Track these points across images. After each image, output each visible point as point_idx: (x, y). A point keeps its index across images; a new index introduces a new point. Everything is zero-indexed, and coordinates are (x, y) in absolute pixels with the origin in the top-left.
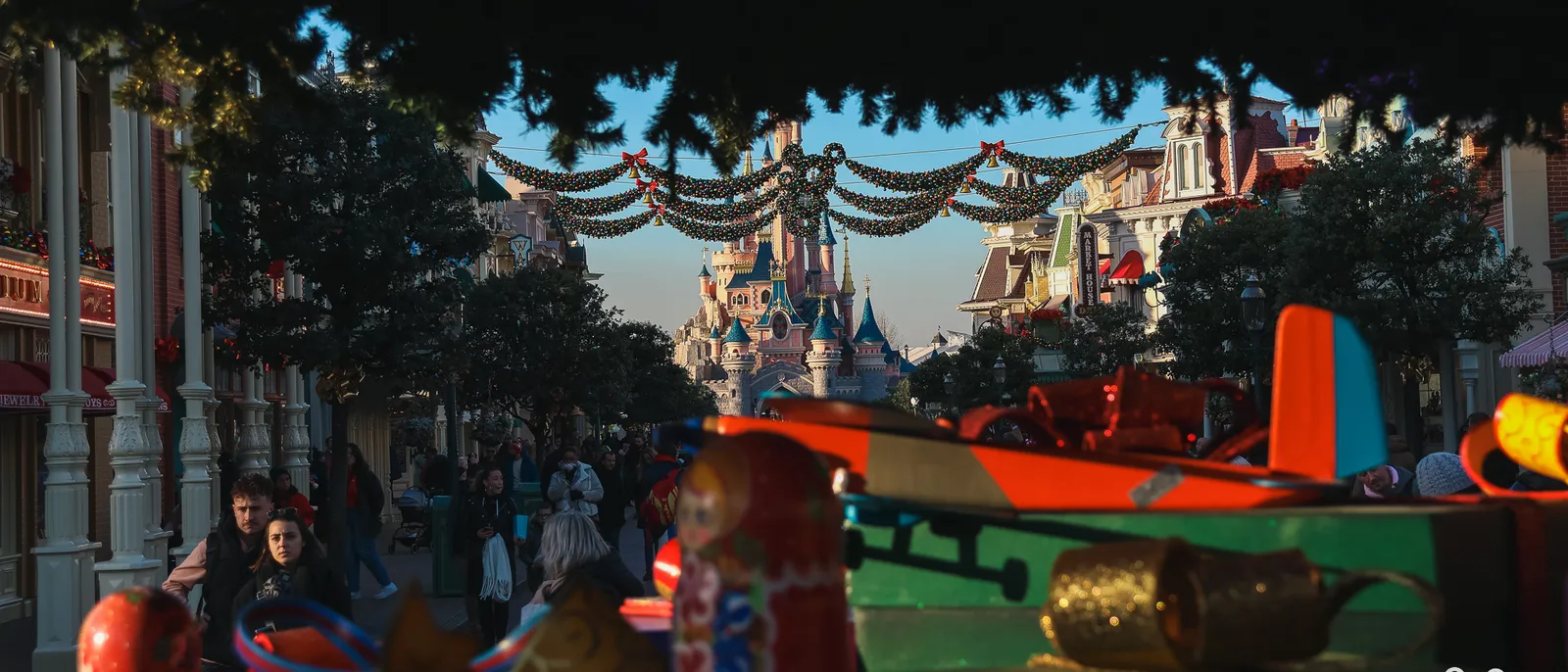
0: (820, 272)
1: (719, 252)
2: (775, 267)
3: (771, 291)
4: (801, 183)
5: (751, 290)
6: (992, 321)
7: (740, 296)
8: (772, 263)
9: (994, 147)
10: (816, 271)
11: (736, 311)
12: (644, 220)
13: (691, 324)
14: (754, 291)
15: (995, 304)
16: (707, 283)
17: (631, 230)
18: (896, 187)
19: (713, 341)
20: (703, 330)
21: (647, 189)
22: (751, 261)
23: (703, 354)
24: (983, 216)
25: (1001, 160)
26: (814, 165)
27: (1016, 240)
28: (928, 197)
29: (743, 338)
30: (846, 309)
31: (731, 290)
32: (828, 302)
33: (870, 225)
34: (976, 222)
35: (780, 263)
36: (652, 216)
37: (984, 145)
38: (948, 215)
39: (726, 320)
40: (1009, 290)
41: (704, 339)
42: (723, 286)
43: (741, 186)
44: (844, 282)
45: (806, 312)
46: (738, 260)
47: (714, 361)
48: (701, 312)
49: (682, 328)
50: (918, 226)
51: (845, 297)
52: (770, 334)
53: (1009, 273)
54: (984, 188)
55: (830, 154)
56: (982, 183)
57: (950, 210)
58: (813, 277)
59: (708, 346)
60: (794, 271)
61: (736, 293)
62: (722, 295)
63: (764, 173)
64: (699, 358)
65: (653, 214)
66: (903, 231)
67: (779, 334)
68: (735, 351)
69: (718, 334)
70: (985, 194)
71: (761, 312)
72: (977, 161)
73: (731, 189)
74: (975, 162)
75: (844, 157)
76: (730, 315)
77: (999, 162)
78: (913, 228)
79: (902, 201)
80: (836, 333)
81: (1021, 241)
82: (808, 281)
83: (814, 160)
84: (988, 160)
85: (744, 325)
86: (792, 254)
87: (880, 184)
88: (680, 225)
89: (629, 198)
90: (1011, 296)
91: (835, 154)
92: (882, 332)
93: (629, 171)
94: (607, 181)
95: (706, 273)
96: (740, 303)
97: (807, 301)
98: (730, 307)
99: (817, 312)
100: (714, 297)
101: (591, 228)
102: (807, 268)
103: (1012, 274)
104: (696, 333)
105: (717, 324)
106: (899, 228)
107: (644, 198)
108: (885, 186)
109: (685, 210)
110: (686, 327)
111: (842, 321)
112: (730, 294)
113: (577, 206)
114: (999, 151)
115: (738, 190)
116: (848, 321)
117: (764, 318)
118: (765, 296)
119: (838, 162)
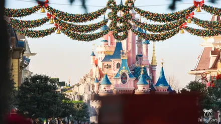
0: (142, 56)
1: (99, 46)
2: (123, 53)
3: (121, 63)
4: (115, 17)
5: (112, 62)
6: (202, 79)
7: (108, 65)
8: (121, 51)
9: (199, 3)
10: (140, 56)
11: (105, 71)
12: (52, 31)
13: (87, 76)
14: (114, 63)
15: (204, 71)
16: (94, 59)
17: (47, 35)
18: (156, 20)
19: (95, 84)
20: (91, 79)
21: (51, 18)
22: (113, 50)
23: (91, 89)
24: (199, 33)
25: (202, 9)
26: (121, 9)
27: (215, 44)
28: (172, 25)
29: (108, 82)
30: (152, 72)
31: (104, 62)
32: (145, 68)
33: (149, 36)
34: (196, 36)
35: (125, 52)
36: (56, 29)
38: (183, 33)
39: (101, 75)
40: (211, 66)
41: (92, 83)
42: (101, 60)
43: (89, 18)
44: (152, 61)
45: (135, 73)
46: (108, 49)
47: (96, 92)
48: (91, 71)
49: (83, 78)
50: (170, 37)
51: (152, 67)
52: (120, 82)
53: (211, 59)
54: (197, 21)
55: (127, 5)
56: (196, 19)
57: (184, 30)
58: (139, 58)
59: (93, 86)
60: (131, 55)
61: (106, 63)
62: (100, 64)
63: (99, 12)
64: (89, 91)
65: (56, 28)
66: (163, 39)
67: (124, 82)
68: (105, 88)
69: (98, 81)
70: (198, 24)
71: (116, 72)
72: (192, 9)
73: (85, 19)
74: (190, 9)
75: (134, 6)
76: (103, 73)
77: (201, 10)
78: (168, 38)
79: (161, 26)
80: (148, 82)
81: (217, 44)
82: (137, 59)
83: (121, 7)
84: (196, 9)
85: (109, 78)
86: (130, 48)
87: (149, 18)
88: (68, 34)
89: (44, 21)
90: (211, 69)
91: (129, 5)
92: (168, 82)
93: (40, 9)
94: (31, 13)
95: (94, 55)
96: (107, 68)
97: (136, 68)
98: (103, 70)
99: (140, 73)
100: (97, 66)
101: (29, 34)
102: (137, 53)
103: (213, 59)
104: (88, 80)
105: (98, 76)
106: (161, 38)
107: (50, 21)
108: (151, 19)
109: (67, 27)
110: (84, 77)
111: (151, 78)
112: (103, 64)
113: (21, 24)
114: (201, 5)
115: (88, 19)
116: (153, 77)
117: (117, 75)
118: (118, 66)
119: (131, 8)
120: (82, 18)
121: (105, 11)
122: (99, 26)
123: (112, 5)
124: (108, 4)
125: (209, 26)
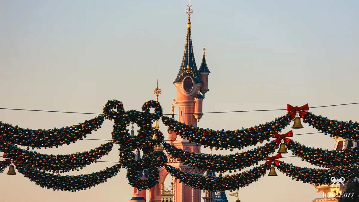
9: (297, 109)
24: (307, 176)
25: (305, 122)
26: (133, 120)
34: (301, 182)
37: (289, 107)
38: (275, 174)
55: (148, 111)
56: (297, 145)
57: (277, 171)
72: (283, 122)
74: (281, 123)
75: (161, 114)
77: (303, 124)
79: (224, 158)
83: (133, 116)
91: (152, 111)
106: (230, 184)
119: (156, 117)
120: (50, 137)
121: (101, 123)
122: (92, 156)
123: (116, 110)
124: (107, 109)
125: (324, 160)
